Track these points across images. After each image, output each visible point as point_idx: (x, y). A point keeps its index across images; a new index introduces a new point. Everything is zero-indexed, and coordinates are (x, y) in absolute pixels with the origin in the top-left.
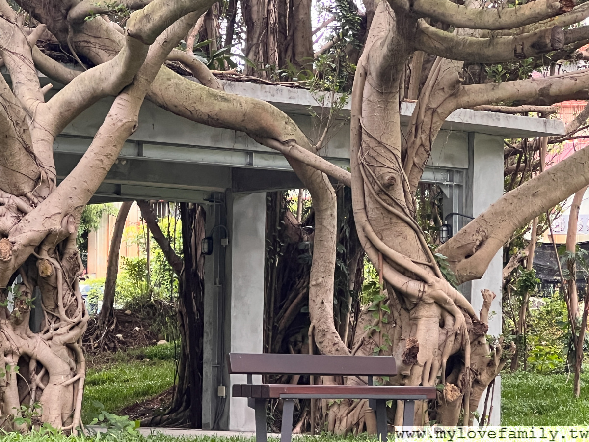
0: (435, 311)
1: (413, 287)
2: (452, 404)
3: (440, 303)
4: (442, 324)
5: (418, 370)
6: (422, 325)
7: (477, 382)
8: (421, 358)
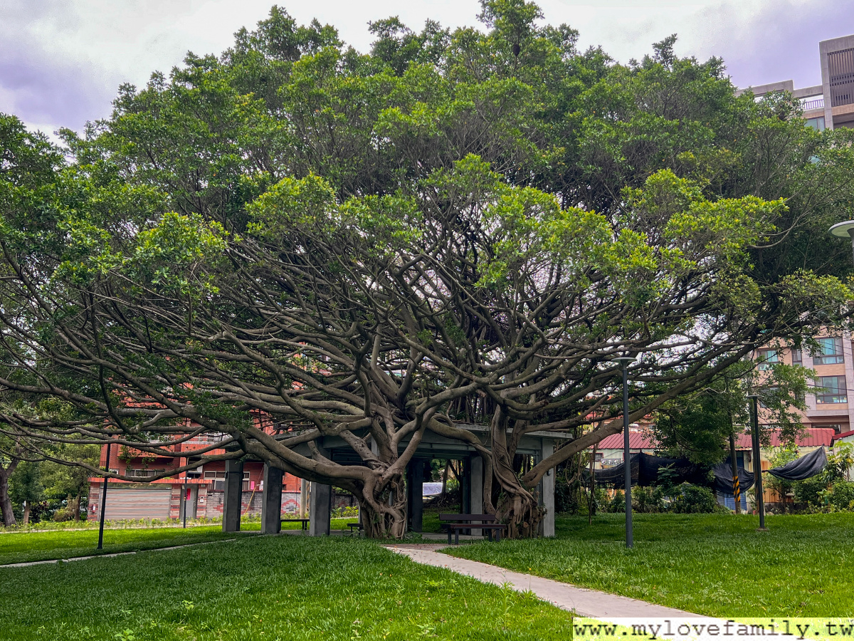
0: (520, 498)
1: (512, 490)
2: (526, 529)
3: (521, 495)
4: (522, 502)
5: (515, 518)
6: (515, 502)
7: (535, 521)
8: (515, 514)
